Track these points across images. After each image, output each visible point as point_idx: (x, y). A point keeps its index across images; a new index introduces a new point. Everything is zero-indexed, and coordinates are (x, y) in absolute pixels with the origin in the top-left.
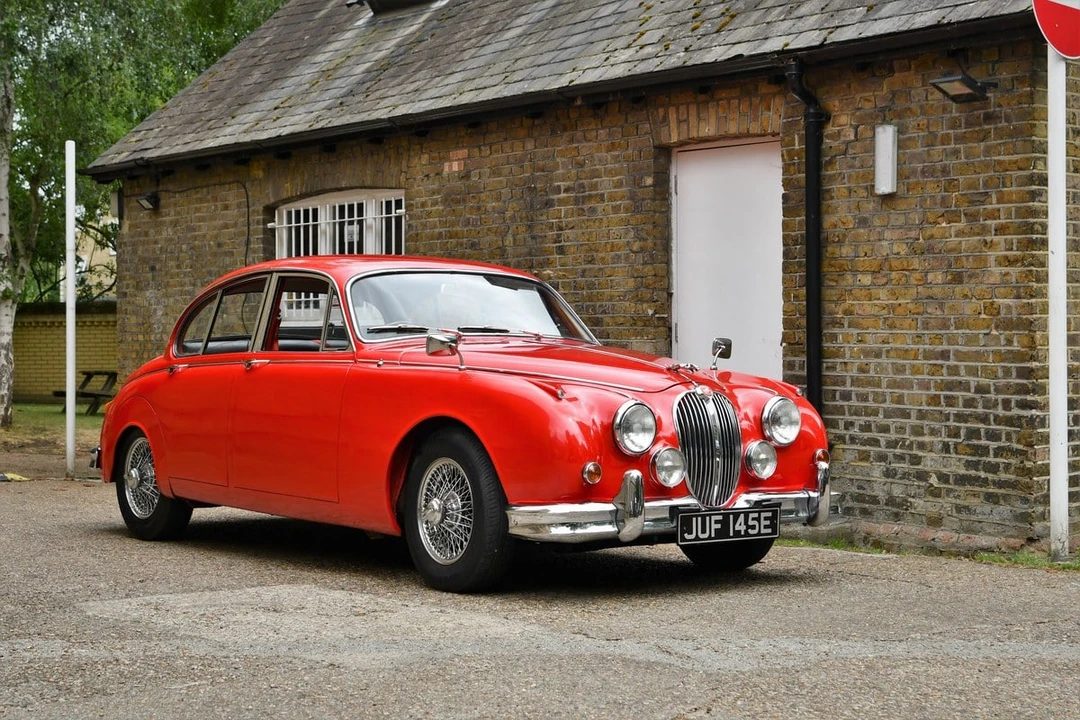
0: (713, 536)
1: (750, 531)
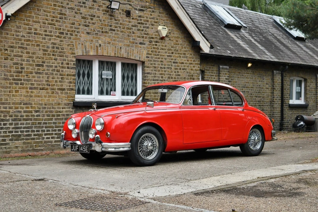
0: (76, 150)
1: (84, 151)
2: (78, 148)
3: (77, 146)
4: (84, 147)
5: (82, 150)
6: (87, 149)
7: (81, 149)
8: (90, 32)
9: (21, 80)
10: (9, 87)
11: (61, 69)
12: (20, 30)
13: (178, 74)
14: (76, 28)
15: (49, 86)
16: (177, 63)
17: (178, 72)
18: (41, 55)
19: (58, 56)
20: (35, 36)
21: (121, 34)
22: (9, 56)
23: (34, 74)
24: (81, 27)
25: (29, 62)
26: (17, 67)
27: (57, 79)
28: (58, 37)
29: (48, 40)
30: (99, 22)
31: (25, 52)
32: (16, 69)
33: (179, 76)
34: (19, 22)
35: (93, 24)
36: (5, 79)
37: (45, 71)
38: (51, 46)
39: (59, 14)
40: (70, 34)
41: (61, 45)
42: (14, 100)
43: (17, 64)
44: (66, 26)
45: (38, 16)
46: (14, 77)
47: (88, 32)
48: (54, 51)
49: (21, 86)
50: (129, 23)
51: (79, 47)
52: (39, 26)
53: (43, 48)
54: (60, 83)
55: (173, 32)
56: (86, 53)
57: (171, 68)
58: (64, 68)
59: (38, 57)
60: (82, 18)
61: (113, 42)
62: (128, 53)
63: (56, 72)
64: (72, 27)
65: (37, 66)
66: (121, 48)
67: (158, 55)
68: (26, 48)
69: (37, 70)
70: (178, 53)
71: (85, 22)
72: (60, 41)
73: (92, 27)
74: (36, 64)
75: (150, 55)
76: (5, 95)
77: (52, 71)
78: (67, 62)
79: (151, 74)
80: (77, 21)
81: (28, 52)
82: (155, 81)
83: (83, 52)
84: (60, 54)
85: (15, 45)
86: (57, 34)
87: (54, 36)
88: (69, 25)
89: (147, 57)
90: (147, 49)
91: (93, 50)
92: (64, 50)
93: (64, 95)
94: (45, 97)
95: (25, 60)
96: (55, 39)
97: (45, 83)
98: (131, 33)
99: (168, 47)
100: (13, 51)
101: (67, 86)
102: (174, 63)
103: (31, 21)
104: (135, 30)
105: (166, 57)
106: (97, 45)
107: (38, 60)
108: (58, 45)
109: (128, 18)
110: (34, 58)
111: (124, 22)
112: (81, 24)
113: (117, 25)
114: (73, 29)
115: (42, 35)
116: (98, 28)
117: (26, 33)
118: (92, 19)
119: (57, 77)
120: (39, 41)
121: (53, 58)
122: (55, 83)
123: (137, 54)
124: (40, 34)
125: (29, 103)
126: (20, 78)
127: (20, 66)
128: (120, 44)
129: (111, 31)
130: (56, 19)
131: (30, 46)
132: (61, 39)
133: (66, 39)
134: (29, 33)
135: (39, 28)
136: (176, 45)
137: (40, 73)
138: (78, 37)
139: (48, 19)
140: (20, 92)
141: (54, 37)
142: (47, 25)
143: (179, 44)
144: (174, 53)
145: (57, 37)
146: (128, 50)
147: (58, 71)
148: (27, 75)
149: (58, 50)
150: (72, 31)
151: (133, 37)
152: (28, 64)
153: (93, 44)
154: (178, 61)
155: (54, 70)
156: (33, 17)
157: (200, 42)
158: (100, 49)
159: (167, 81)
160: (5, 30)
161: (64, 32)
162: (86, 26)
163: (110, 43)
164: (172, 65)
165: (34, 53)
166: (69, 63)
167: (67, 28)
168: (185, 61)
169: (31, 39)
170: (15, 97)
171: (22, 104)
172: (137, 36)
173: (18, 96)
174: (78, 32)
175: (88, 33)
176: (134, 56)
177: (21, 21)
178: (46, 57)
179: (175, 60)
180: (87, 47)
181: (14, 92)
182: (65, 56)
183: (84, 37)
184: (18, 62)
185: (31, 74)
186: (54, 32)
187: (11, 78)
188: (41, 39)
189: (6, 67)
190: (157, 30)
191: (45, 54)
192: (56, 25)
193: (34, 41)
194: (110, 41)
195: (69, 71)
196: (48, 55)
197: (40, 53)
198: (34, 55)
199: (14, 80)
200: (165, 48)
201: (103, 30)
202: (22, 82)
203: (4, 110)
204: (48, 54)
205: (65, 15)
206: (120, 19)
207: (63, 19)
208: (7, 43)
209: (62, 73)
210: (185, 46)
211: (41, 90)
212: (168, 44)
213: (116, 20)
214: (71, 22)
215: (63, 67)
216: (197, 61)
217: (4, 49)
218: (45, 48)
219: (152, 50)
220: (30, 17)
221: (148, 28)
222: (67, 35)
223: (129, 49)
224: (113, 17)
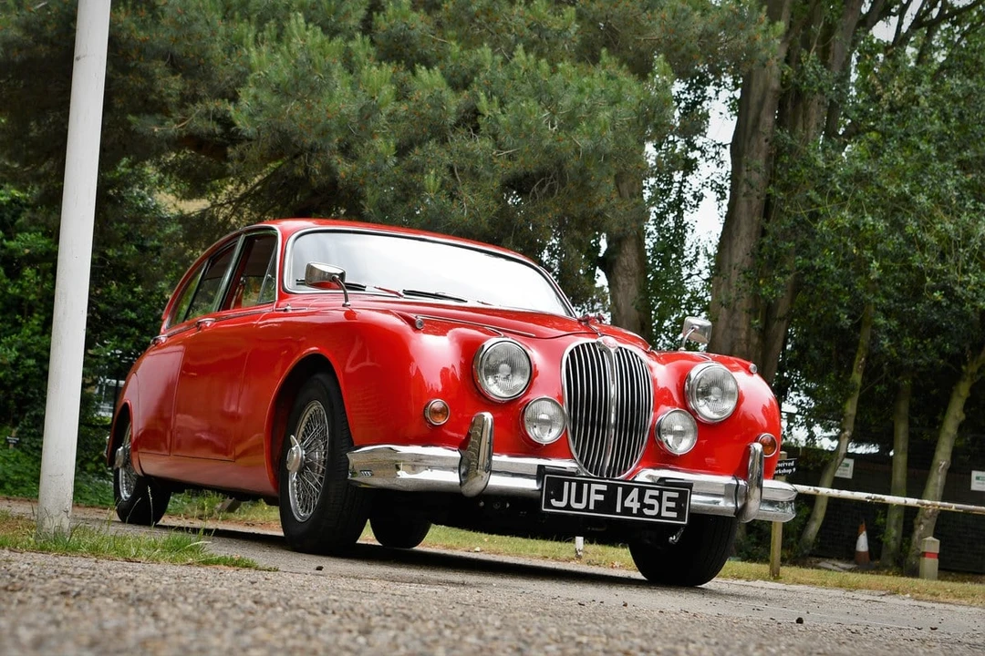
0: (592, 507)
1: (646, 511)
2: (601, 497)
3: (594, 487)
4: (649, 493)
5: (635, 506)
6: (672, 505)
7: (627, 504)
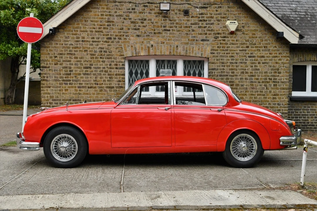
8: (141, 35)
9: (70, 81)
10: (59, 87)
11: (109, 70)
12: (68, 39)
13: (256, 69)
14: (124, 33)
15: (98, 85)
16: (254, 57)
17: (255, 66)
18: (89, 59)
19: (105, 59)
20: (82, 44)
21: (178, 33)
22: (59, 61)
23: (82, 75)
24: (130, 31)
25: (77, 65)
26: (65, 70)
27: (105, 78)
28: (106, 42)
29: (95, 46)
30: (151, 24)
31: (73, 58)
32: (65, 72)
33: (257, 70)
34: (67, 33)
35: (144, 26)
36: (56, 80)
37: (93, 72)
38: (98, 50)
39: (106, 22)
40: (118, 38)
41: (109, 48)
42: (64, 97)
43: (66, 67)
44: (114, 31)
45: (86, 26)
46: (63, 78)
47: (138, 34)
48: (101, 55)
49: (70, 85)
50: (188, 21)
51: (128, 49)
52: (87, 34)
53: (91, 53)
54: (108, 82)
55: (248, 26)
56: (136, 53)
57: (246, 63)
58: (113, 68)
59: (86, 61)
60: (131, 23)
61: (168, 41)
62: (187, 51)
63: (104, 73)
64: (120, 32)
65: (85, 68)
66: (177, 46)
67: (227, 50)
68: (75, 54)
69: (85, 72)
70: (256, 47)
71: (134, 26)
72: (108, 46)
73: (143, 30)
74: (84, 67)
75: (215, 51)
76: (55, 93)
77: (100, 72)
78: (115, 63)
79: (217, 70)
80: (126, 26)
81: (76, 57)
82: (223, 76)
83: (132, 53)
84: (109, 57)
85: (63, 52)
86: (105, 40)
87: (101, 41)
88: (117, 31)
89: (211, 53)
90: (212, 45)
91: (144, 51)
92: (112, 53)
93: (113, 92)
94: (94, 94)
95: (74, 64)
96: (103, 44)
97: (93, 82)
98: (190, 31)
99: (241, 41)
100: (62, 58)
101: (116, 85)
102: (249, 57)
103: (79, 31)
104: (195, 28)
105: (238, 51)
106: (149, 46)
107: (85, 63)
108: (106, 49)
109: (187, 17)
110: (82, 61)
111: (181, 21)
112: (130, 28)
113: (173, 25)
114: (122, 34)
115: (89, 42)
116: (150, 30)
117: (74, 41)
118: (142, 23)
119: (106, 77)
120: (86, 47)
121: (101, 61)
122: (103, 82)
123: (198, 52)
124: (87, 41)
125: (78, 99)
126: (69, 79)
127: (68, 69)
128: (176, 43)
129: (165, 31)
130: (104, 26)
131: (78, 52)
132: (109, 44)
133: (114, 43)
134: (77, 41)
135: (86, 36)
136: (252, 39)
137: (88, 74)
138: (128, 40)
139: (96, 28)
140: (69, 90)
141: (101, 43)
142: (94, 33)
143: (257, 37)
144: (250, 47)
145: (104, 42)
146: (187, 48)
147: (106, 71)
148: (76, 77)
149: (106, 54)
150: (121, 35)
151: (192, 35)
152: (76, 67)
153: (143, 45)
154: (256, 55)
155: (102, 71)
156: (81, 27)
157: (283, 32)
158: (153, 49)
159: (239, 76)
160: (55, 41)
161: (112, 37)
162: (135, 29)
163: (164, 42)
164: (246, 60)
165: (82, 58)
166: (117, 64)
167: (115, 34)
168: (266, 54)
169: (78, 46)
170: (65, 94)
171: (72, 101)
172: (198, 33)
173: (68, 93)
174: (127, 35)
175: (138, 36)
176: (194, 53)
177: (69, 32)
178: (94, 60)
179: (251, 54)
180: (137, 49)
181: (64, 91)
182: (113, 58)
183: (133, 40)
184: (67, 66)
185: (79, 75)
186: (102, 38)
187: (61, 80)
188: (89, 45)
189: (56, 71)
190: (225, 25)
191: (93, 58)
192: (104, 32)
193: (82, 48)
194: (164, 41)
195: (118, 71)
196: (96, 59)
197: (88, 58)
198: (82, 60)
199: (64, 81)
200: (237, 42)
201: (156, 31)
202: (71, 82)
203: (55, 105)
204: (96, 57)
205: (113, 22)
206: (176, 19)
207: (111, 26)
208: (56, 51)
209: (110, 73)
210: (266, 38)
211: (89, 89)
212: (241, 38)
213: (170, 20)
214: (119, 27)
215: (111, 68)
216: (285, 53)
217: (54, 56)
218: (93, 53)
219: (218, 45)
220: (77, 28)
221: (212, 24)
222: (115, 39)
223: (188, 46)
224: (168, 18)
